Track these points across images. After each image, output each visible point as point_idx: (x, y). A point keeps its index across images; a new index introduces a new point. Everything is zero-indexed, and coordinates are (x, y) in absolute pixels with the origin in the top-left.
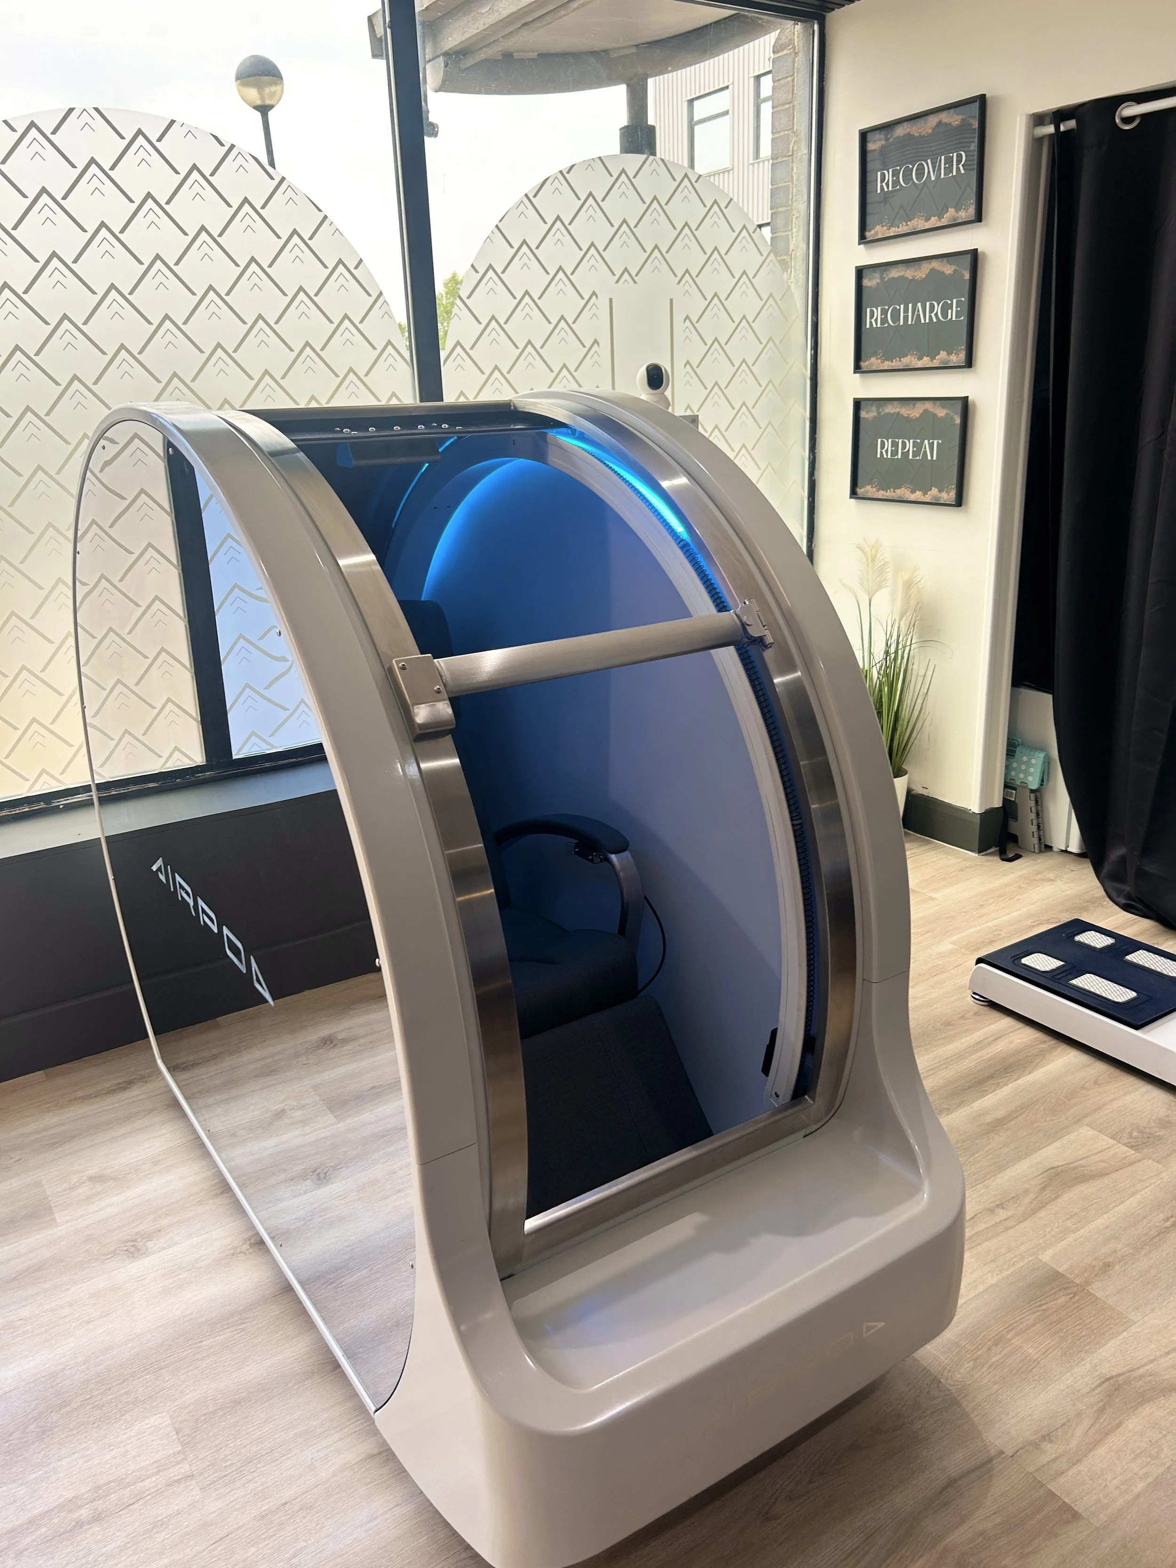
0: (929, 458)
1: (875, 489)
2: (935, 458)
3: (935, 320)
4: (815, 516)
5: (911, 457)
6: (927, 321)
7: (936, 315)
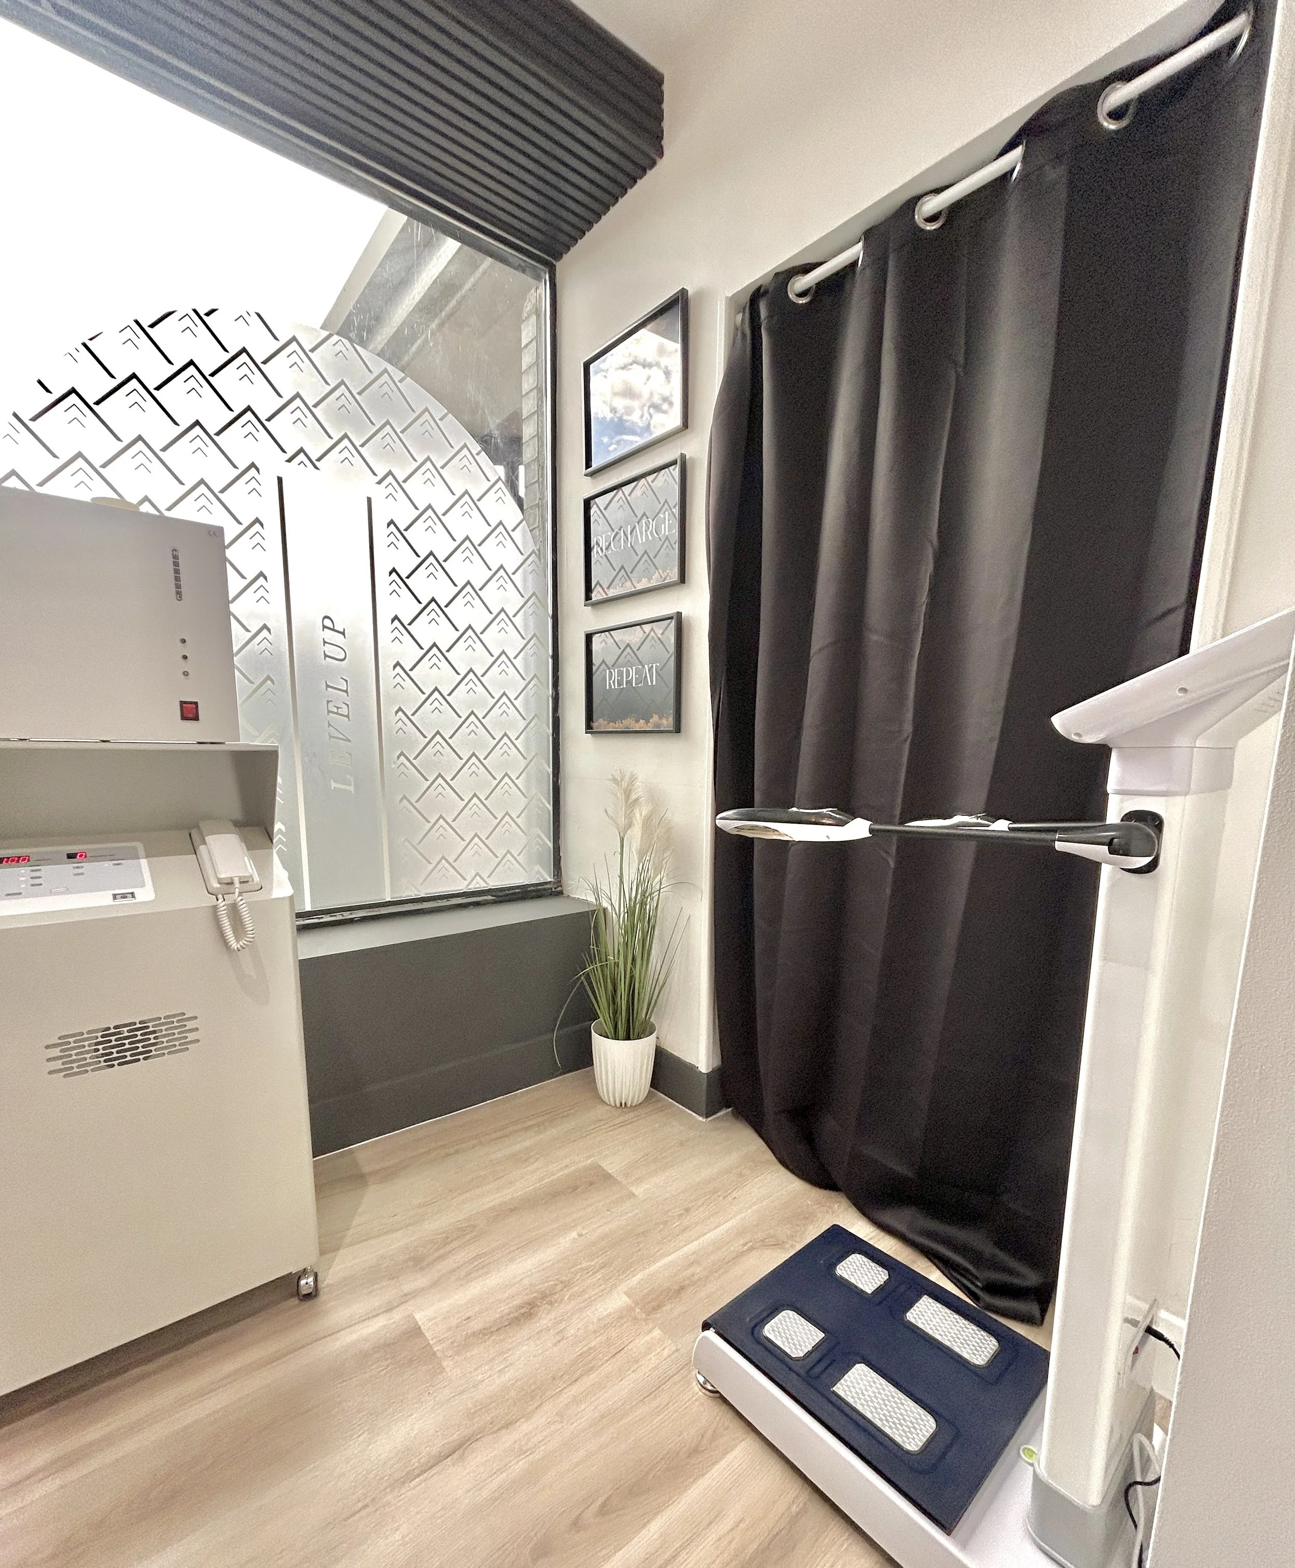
0: (650, 684)
1: (606, 722)
2: (654, 683)
3: (650, 538)
4: (561, 753)
5: (634, 685)
6: (644, 541)
7: (651, 532)
